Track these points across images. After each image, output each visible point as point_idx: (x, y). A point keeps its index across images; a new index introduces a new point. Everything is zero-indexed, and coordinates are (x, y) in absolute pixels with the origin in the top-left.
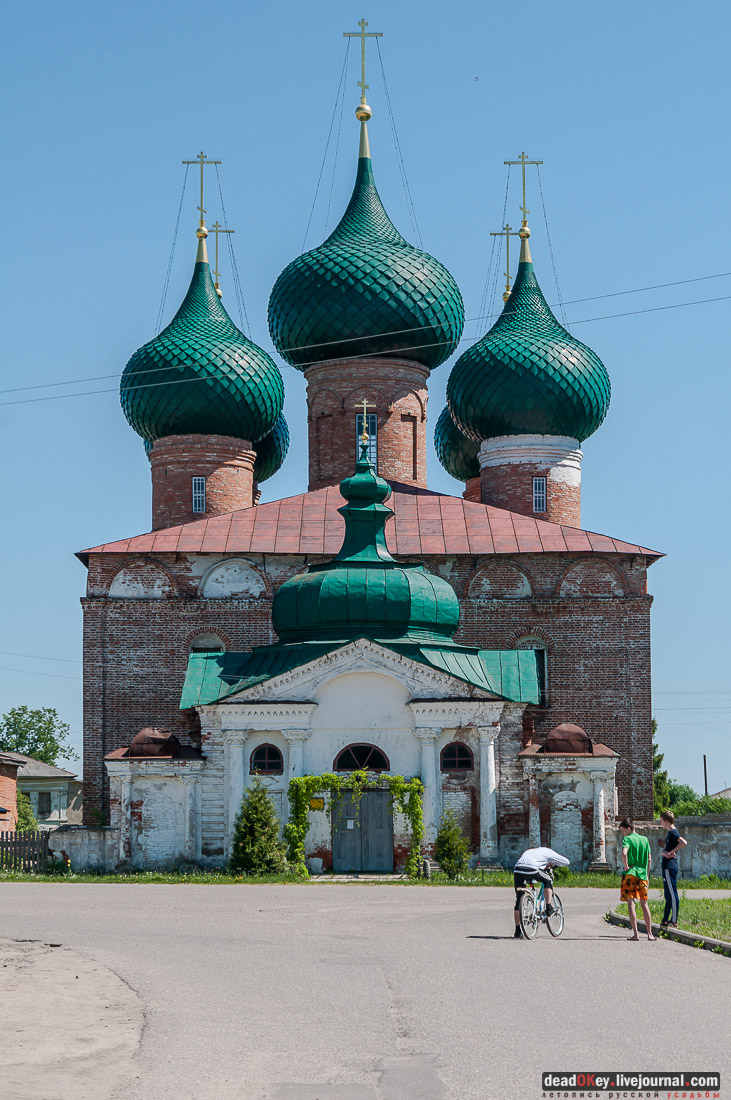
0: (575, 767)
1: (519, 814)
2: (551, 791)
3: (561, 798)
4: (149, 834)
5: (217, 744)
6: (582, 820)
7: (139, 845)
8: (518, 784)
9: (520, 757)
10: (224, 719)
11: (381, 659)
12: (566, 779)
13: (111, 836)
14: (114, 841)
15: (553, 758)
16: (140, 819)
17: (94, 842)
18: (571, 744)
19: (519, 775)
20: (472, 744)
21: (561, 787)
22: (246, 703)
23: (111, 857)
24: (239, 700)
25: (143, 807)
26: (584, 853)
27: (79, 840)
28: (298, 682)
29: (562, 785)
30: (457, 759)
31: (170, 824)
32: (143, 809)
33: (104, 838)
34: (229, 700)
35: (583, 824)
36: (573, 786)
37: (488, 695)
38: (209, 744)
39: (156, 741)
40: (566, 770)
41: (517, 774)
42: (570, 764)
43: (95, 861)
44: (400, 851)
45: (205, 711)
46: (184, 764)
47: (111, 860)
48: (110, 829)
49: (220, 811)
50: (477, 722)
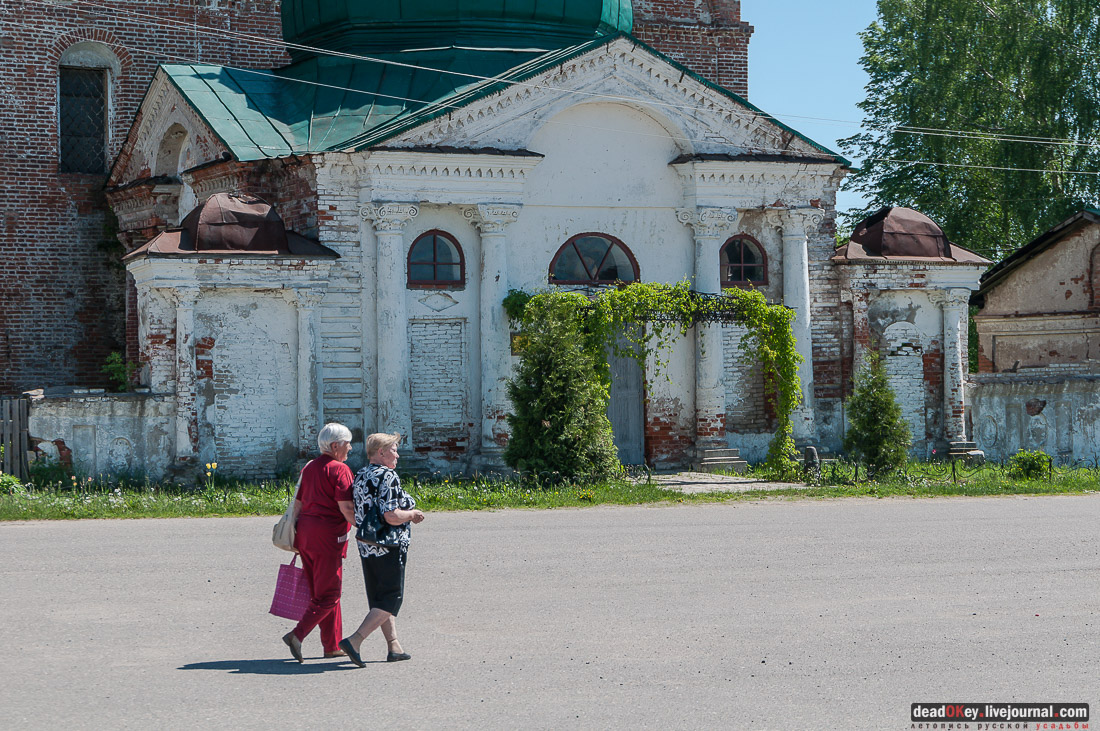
0: (923, 280)
1: (833, 362)
2: (881, 322)
3: (895, 333)
4: (226, 403)
5: (347, 229)
6: (924, 372)
7: (208, 425)
8: (831, 310)
9: (835, 265)
10: (377, 180)
11: (644, 78)
12: (901, 302)
13: (156, 408)
14: (161, 419)
15: (895, 264)
16: (209, 374)
17: (119, 421)
18: (918, 242)
19: (836, 294)
20: (767, 238)
21: (894, 316)
22: (417, 149)
23: (155, 451)
24: (407, 144)
25: (215, 351)
26: (926, 427)
27: (90, 418)
28: (509, 113)
29: (895, 311)
30: (743, 265)
31: (266, 385)
32: (214, 355)
33: (141, 414)
34: (391, 143)
35: (925, 379)
36: (910, 314)
37: (811, 152)
38: (331, 228)
39: (243, 220)
40: (912, 285)
41: (828, 292)
42: (918, 276)
43: (122, 460)
44: (657, 429)
45: (328, 164)
46: (298, 267)
47: (154, 458)
48: (151, 395)
49: (355, 358)
50: (789, 199)
